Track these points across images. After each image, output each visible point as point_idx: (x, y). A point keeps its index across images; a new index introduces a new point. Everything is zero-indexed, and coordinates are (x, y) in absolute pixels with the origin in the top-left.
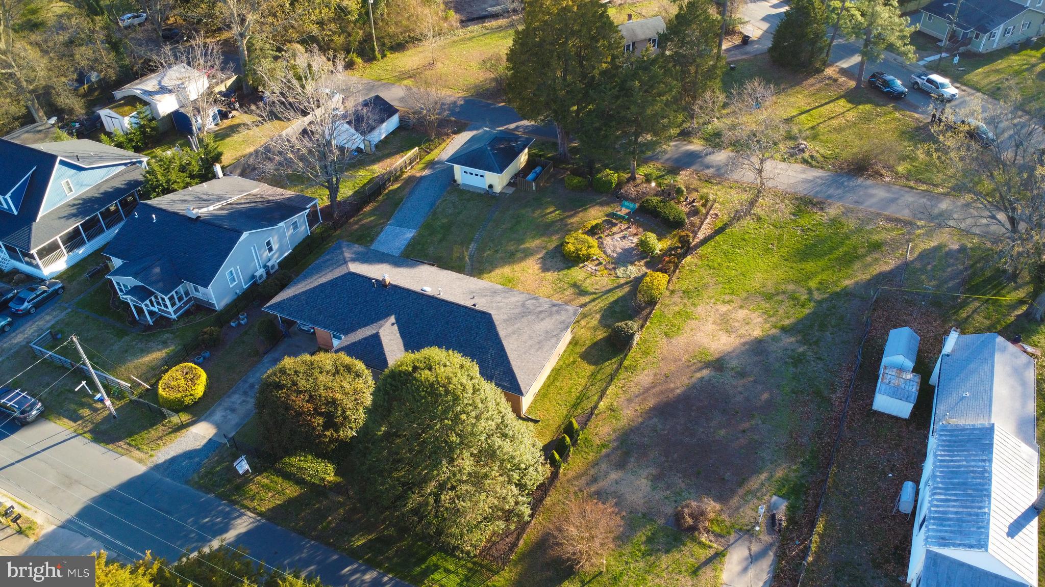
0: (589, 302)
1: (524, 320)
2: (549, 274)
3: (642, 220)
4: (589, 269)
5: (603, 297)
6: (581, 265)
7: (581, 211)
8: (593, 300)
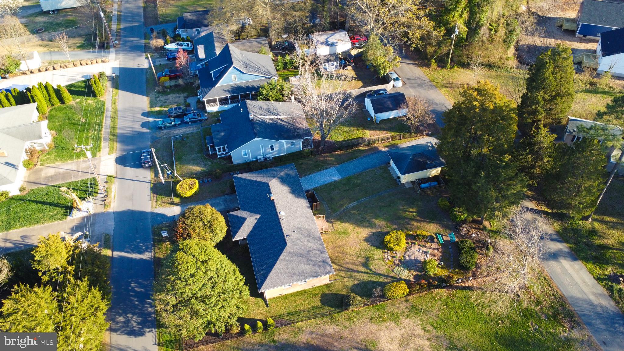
0: (362, 272)
1: (299, 259)
2: (365, 244)
3: (451, 250)
4: (386, 256)
5: (372, 275)
6: (385, 251)
7: (427, 222)
8: (365, 273)
